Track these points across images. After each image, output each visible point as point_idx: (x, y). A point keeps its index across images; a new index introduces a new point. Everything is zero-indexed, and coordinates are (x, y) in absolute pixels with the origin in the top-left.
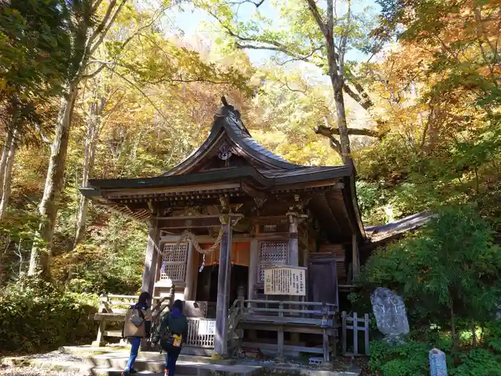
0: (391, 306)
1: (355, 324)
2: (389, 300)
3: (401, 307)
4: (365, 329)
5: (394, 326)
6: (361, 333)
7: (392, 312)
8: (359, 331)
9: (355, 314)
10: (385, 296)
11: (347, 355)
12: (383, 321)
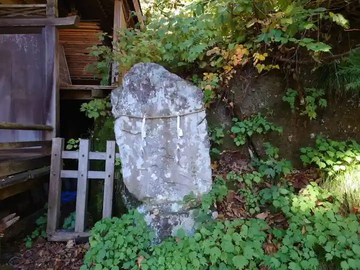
0: (166, 117)
1: (83, 165)
2: (159, 100)
3: (194, 119)
4: (106, 175)
5: (168, 175)
6: (95, 187)
7: (167, 134)
8: (90, 181)
9: (84, 144)
10: (150, 88)
11: (58, 237)
12: (140, 162)
